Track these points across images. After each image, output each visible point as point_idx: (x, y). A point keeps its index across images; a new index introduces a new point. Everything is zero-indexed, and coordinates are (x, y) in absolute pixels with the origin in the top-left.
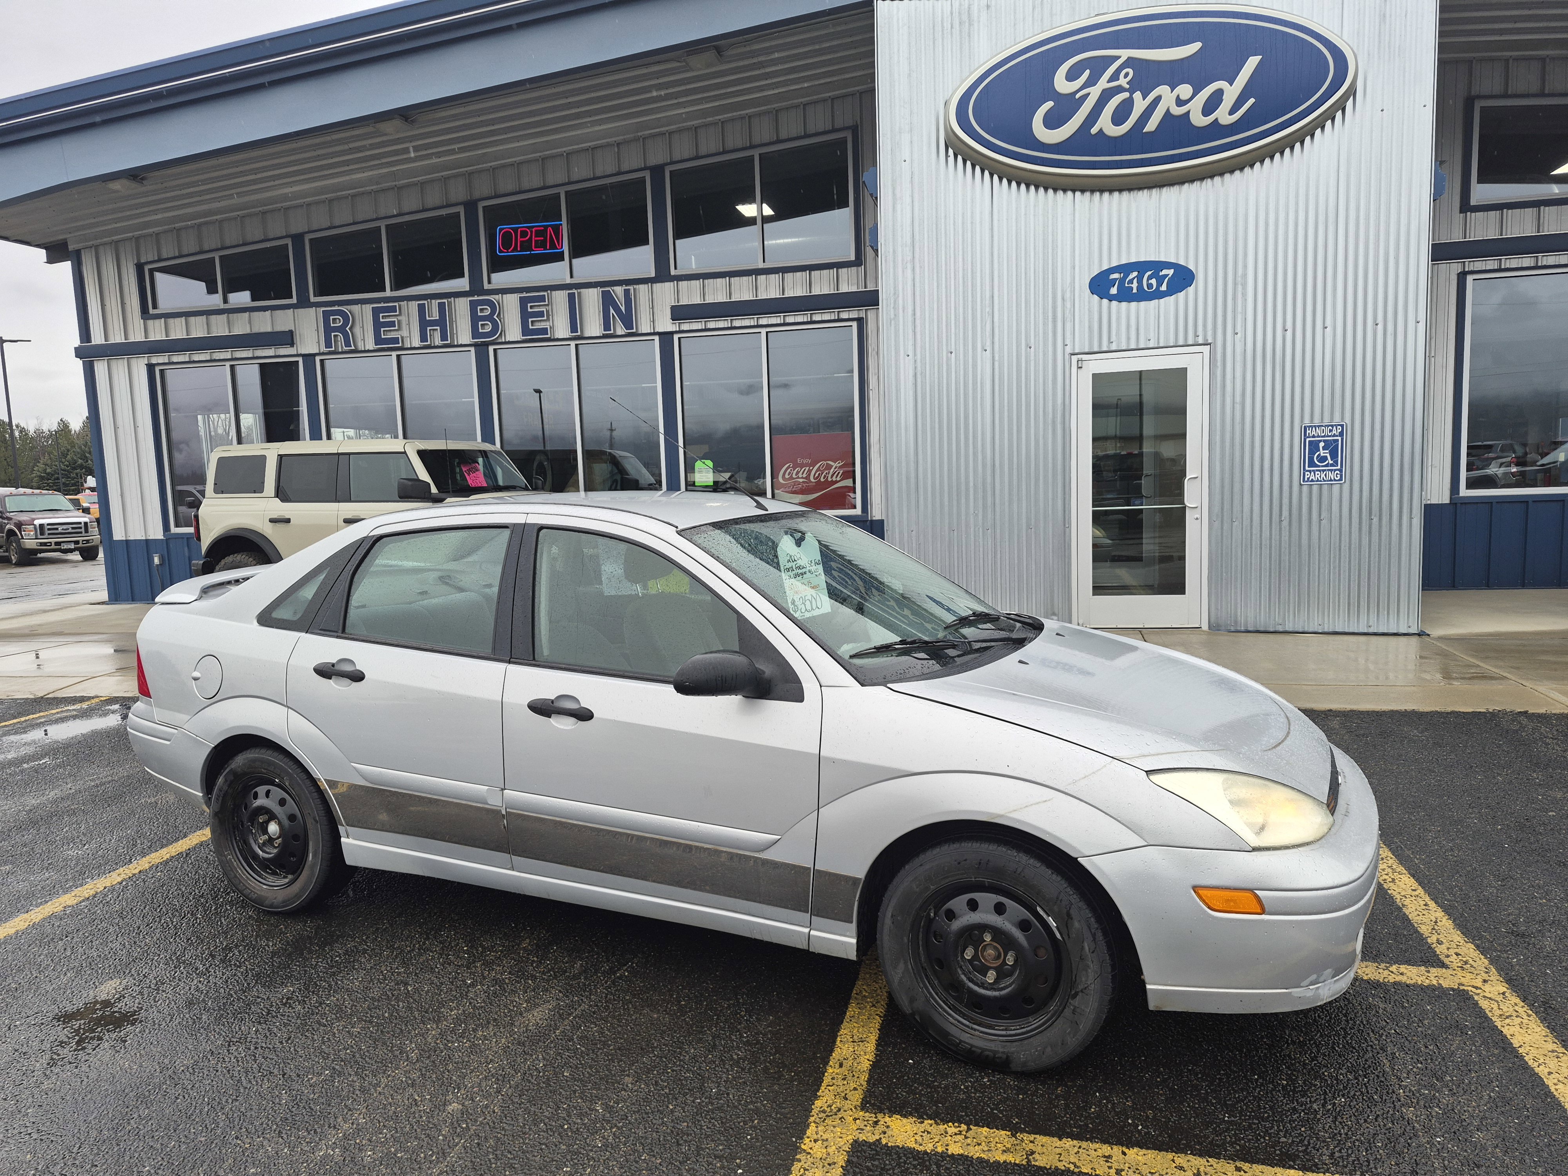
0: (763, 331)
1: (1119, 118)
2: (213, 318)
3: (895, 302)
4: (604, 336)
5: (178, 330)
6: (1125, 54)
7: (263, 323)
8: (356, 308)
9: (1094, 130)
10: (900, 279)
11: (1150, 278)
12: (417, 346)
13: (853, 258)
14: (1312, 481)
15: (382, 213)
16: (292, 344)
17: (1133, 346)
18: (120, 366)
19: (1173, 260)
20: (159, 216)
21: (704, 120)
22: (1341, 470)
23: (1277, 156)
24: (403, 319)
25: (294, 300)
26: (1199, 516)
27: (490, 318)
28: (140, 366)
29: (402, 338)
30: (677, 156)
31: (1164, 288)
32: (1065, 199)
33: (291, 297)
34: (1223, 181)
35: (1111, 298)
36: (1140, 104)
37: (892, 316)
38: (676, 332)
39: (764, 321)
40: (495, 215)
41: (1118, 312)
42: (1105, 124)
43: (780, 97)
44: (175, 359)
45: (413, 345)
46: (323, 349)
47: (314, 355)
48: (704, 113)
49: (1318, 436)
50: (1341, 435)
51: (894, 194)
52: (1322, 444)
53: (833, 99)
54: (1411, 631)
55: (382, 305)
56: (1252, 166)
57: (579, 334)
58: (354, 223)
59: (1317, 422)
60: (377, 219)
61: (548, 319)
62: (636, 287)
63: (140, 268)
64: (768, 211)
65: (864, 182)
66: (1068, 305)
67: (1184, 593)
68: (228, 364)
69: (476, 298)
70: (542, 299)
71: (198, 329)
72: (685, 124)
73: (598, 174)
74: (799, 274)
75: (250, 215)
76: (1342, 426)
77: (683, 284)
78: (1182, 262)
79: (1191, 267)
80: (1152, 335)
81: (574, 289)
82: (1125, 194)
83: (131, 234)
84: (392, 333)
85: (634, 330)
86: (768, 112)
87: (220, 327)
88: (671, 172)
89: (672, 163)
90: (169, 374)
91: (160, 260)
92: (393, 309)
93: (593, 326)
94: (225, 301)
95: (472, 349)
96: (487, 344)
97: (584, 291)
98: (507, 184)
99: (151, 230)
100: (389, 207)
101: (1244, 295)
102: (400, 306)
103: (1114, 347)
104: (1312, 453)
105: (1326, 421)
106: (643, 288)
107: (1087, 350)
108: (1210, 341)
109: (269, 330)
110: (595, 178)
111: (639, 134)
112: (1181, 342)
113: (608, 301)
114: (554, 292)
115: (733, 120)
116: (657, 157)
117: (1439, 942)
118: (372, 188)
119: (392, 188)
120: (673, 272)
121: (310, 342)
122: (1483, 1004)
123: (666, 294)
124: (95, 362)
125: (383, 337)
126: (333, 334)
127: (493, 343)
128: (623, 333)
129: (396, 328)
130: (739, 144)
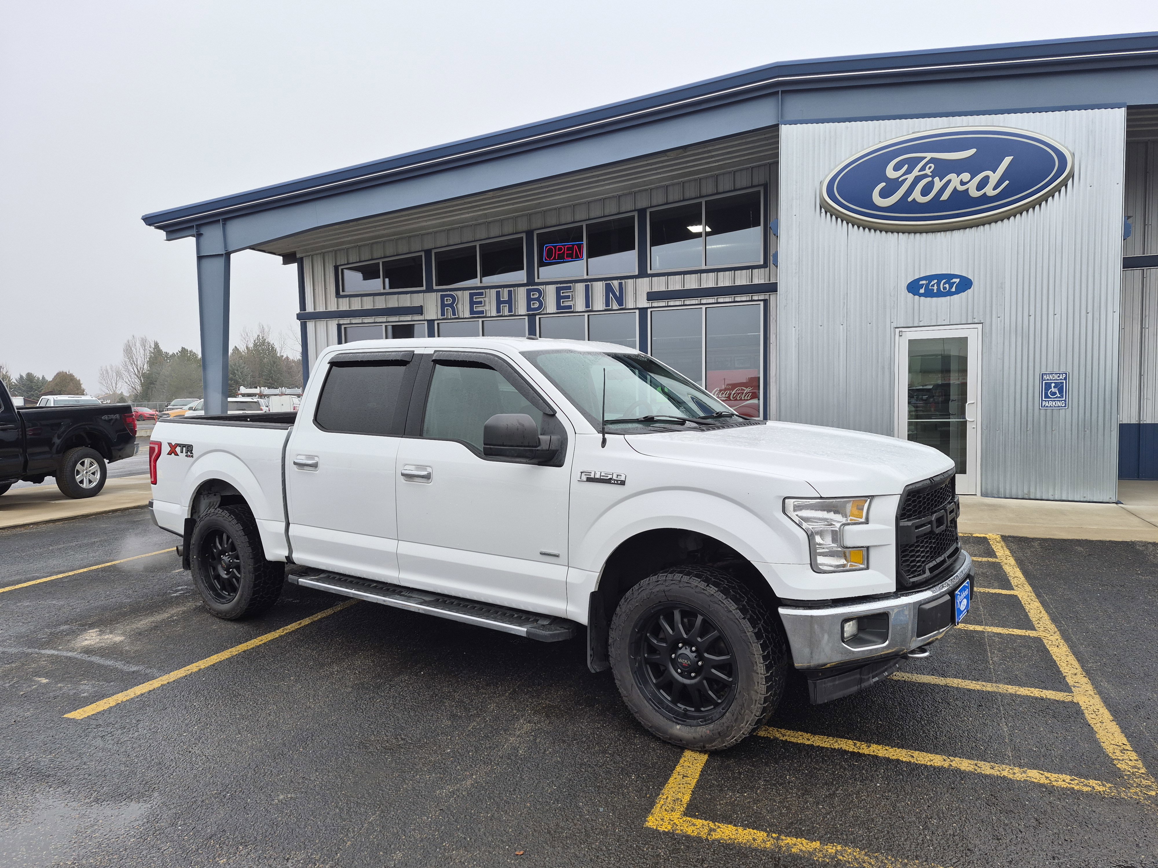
0: (704, 307)
1: (925, 192)
2: (377, 298)
4: (605, 310)
5: (356, 305)
6: (929, 156)
7: (406, 300)
8: (459, 293)
9: (910, 199)
11: (945, 284)
12: (494, 315)
13: (762, 263)
14: (1047, 407)
15: (478, 238)
16: (422, 314)
17: (934, 324)
18: (321, 325)
19: (959, 273)
20: (349, 239)
21: (672, 182)
22: (1065, 401)
23: (1025, 213)
24: (487, 299)
25: (424, 288)
26: (975, 427)
27: (538, 299)
28: (333, 325)
29: (486, 311)
30: (654, 203)
31: (953, 289)
32: (892, 238)
33: (422, 286)
34: (990, 227)
35: (921, 295)
36: (938, 184)
38: (649, 308)
39: (704, 301)
40: (543, 239)
41: (925, 303)
42: (916, 195)
43: (719, 168)
44: (353, 321)
45: (492, 315)
46: (440, 317)
47: (434, 320)
49: (1051, 380)
50: (1065, 379)
51: (788, 233)
53: (752, 168)
54: (1111, 501)
55: (475, 290)
56: (1009, 218)
57: (590, 309)
58: (461, 243)
59: (1049, 370)
60: (475, 241)
61: (572, 300)
62: (626, 280)
63: (336, 268)
64: (708, 229)
65: (770, 227)
66: (894, 299)
67: (965, 473)
68: (384, 325)
70: (570, 288)
71: (368, 304)
72: (660, 184)
73: (607, 214)
74: (727, 273)
75: (401, 238)
77: (655, 279)
78: (965, 275)
79: (970, 277)
80: (946, 317)
81: (588, 282)
82: (930, 235)
83: (333, 249)
84: (480, 308)
85: (624, 307)
86: (712, 176)
87: (381, 303)
88: (650, 212)
90: (348, 330)
91: (348, 264)
92: (482, 294)
93: (599, 304)
94: (384, 287)
95: (526, 318)
96: (535, 315)
97: (595, 284)
98: (552, 220)
99: (344, 246)
100: (481, 234)
101: (1004, 294)
102: (485, 292)
103: (922, 324)
105: (1056, 370)
106: (630, 282)
107: (905, 325)
108: (982, 322)
109: (409, 305)
110: (604, 216)
111: (633, 190)
112: (964, 322)
113: (609, 289)
114: (576, 284)
115: (690, 181)
116: (642, 203)
117: (1038, 623)
118: (473, 223)
119: (484, 223)
120: (649, 272)
121: (432, 312)
122: (1045, 641)
123: (644, 285)
124: (307, 322)
125: (475, 310)
126: (446, 308)
127: (539, 314)
128: (617, 308)
129: (483, 305)
130: (693, 195)
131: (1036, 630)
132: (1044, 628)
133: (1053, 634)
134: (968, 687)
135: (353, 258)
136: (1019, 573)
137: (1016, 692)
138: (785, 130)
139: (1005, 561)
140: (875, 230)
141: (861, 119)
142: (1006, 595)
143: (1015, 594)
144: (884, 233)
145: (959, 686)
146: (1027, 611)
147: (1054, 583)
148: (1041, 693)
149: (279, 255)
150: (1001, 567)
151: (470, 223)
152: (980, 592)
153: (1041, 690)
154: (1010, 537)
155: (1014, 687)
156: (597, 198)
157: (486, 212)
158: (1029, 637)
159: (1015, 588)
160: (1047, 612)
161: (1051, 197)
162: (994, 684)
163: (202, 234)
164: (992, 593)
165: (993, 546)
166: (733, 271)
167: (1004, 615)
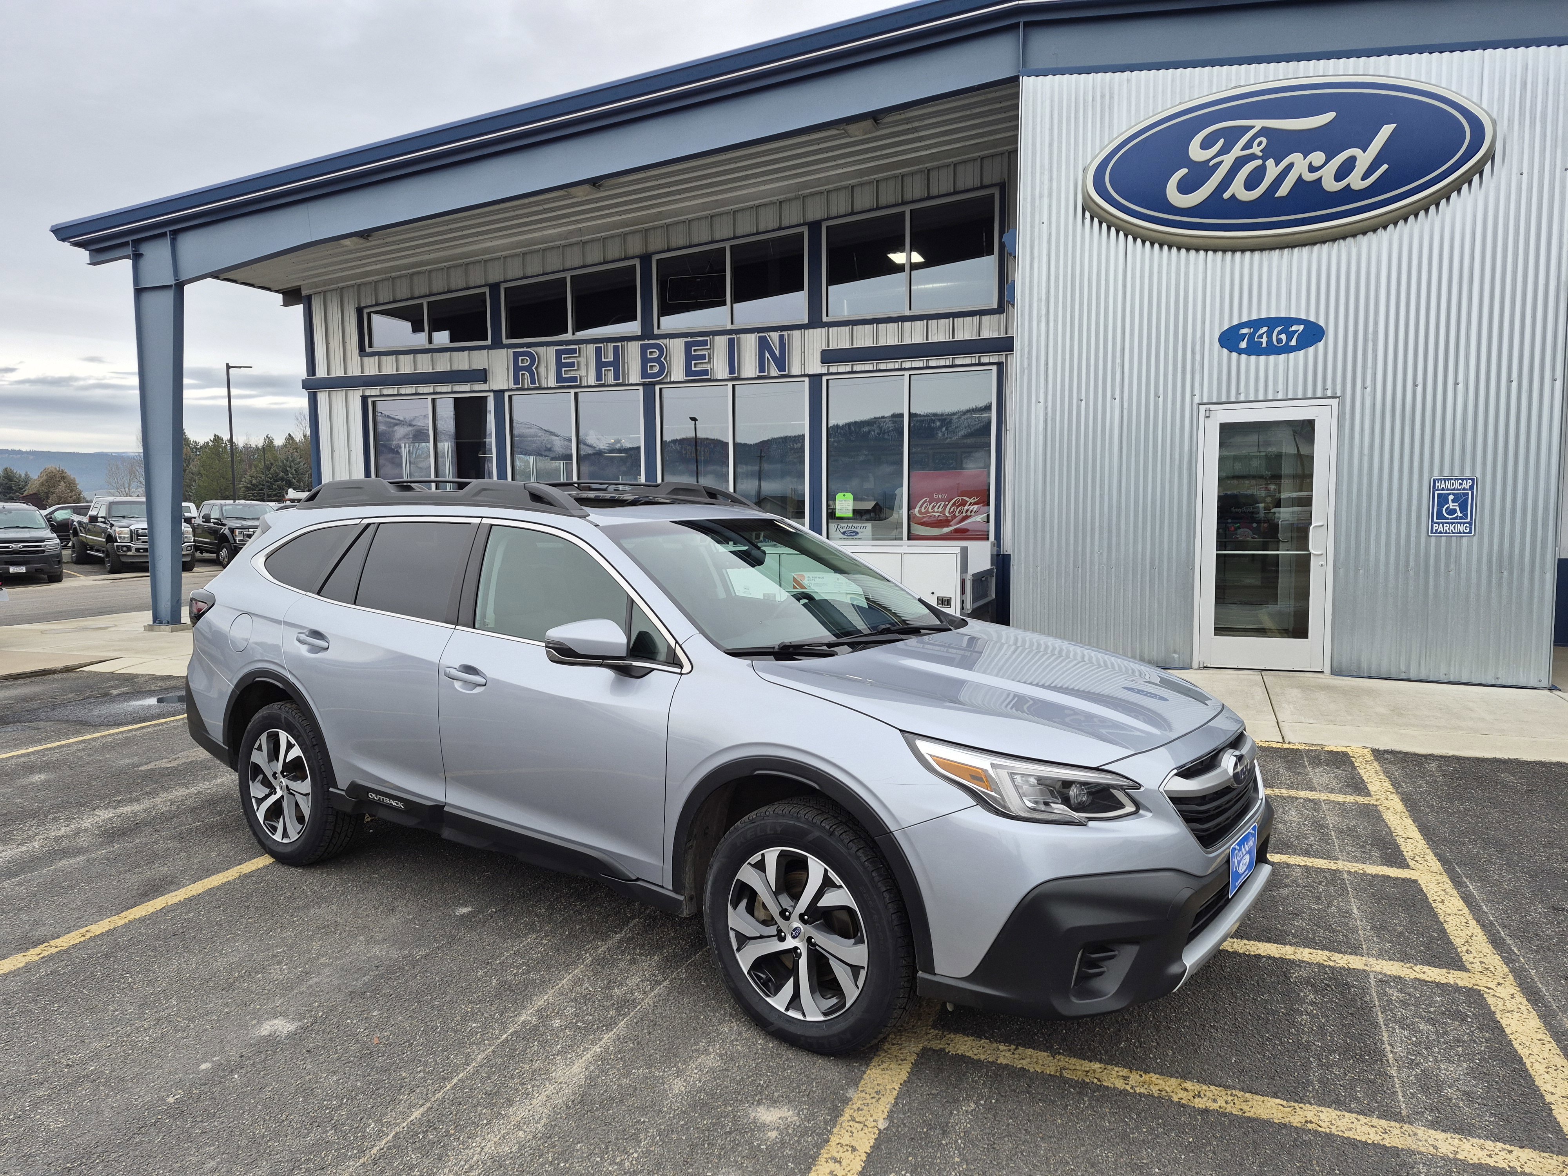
0: (907, 373)
2: (419, 356)
3: (1030, 353)
4: (759, 378)
5: (389, 367)
6: (1259, 124)
7: (462, 361)
8: (541, 350)
9: (1226, 195)
10: (1035, 332)
11: (1279, 333)
12: (593, 384)
13: (995, 306)
14: (1441, 532)
15: (568, 265)
16: (485, 381)
17: (1261, 398)
18: (339, 396)
19: (1303, 317)
20: (378, 266)
21: (860, 180)
22: (1470, 523)
24: (582, 360)
25: (489, 342)
26: (1323, 563)
27: (657, 360)
29: (580, 377)
30: (833, 212)
31: (1293, 343)
32: (1197, 259)
33: (487, 339)
34: (1355, 242)
35: (1240, 352)
36: (1272, 170)
38: (825, 374)
39: (907, 365)
40: (667, 267)
41: (1247, 366)
42: (1238, 189)
43: (932, 157)
44: (385, 392)
45: (590, 384)
46: (512, 386)
47: (503, 391)
48: (860, 173)
49: (1448, 489)
50: (1471, 488)
53: (982, 159)
54: (1540, 685)
55: (564, 347)
57: (736, 375)
58: (544, 274)
59: (1446, 474)
60: (564, 270)
61: (709, 362)
62: (791, 332)
63: (360, 311)
64: (916, 258)
66: (1198, 357)
67: (1307, 637)
68: (430, 397)
69: (646, 342)
70: (705, 343)
71: (406, 366)
72: (842, 183)
73: (761, 229)
74: (943, 321)
75: (455, 266)
76: (1473, 480)
77: (834, 330)
78: (1312, 319)
79: (1322, 323)
80: (1281, 388)
81: (733, 334)
82: (1257, 254)
83: (354, 282)
84: (572, 372)
85: (787, 372)
86: (921, 171)
87: (424, 365)
88: (827, 227)
90: (380, 405)
91: (377, 305)
93: (749, 367)
94: (430, 342)
95: (641, 388)
96: (653, 384)
97: (743, 336)
98: (679, 239)
99: (370, 279)
100: (574, 259)
101: (1374, 353)
102: (579, 348)
103: (1242, 398)
104: (1440, 505)
105: (1457, 474)
106: (796, 334)
107: (1215, 400)
108: (1338, 395)
109: (467, 368)
110: (757, 233)
111: (800, 193)
112: (1309, 395)
113: (764, 344)
114: (715, 337)
115: (887, 179)
116: (815, 212)
117: (1467, 951)
118: (561, 242)
119: (577, 243)
120: (825, 319)
121: (500, 379)
122: (1491, 1001)
123: (817, 339)
124: (318, 393)
125: (564, 376)
126: (521, 373)
127: (659, 383)
128: (777, 375)
129: (576, 368)
130: (891, 200)
131: (1467, 970)
132: (1481, 962)
133: (1501, 981)
134: (1351, 1135)
135: (385, 295)
136: (1413, 832)
137: (1456, 1153)
138: (1028, 84)
139: (1386, 803)
141: (1149, 67)
142: (1396, 879)
143: (1413, 878)
145: (1334, 1130)
146: (1441, 919)
147: (1478, 852)
148: (1508, 1156)
149: (277, 291)
150: (1380, 818)
151: (557, 243)
152: (1349, 873)
153: (1507, 1147)
154: (1387, 751)
155: (1449, 1135)
156: (746, 204)
157: (580, 226)
158: (1457, 989)
159: (1412, 864)
160: (1478, 921)
161: (1456, 192)
162: (1406, 1126)
163: (142, 254)
164: (1372, 875)
165: (1362, 772)
166: (951, 319)
167: (1400, 929)
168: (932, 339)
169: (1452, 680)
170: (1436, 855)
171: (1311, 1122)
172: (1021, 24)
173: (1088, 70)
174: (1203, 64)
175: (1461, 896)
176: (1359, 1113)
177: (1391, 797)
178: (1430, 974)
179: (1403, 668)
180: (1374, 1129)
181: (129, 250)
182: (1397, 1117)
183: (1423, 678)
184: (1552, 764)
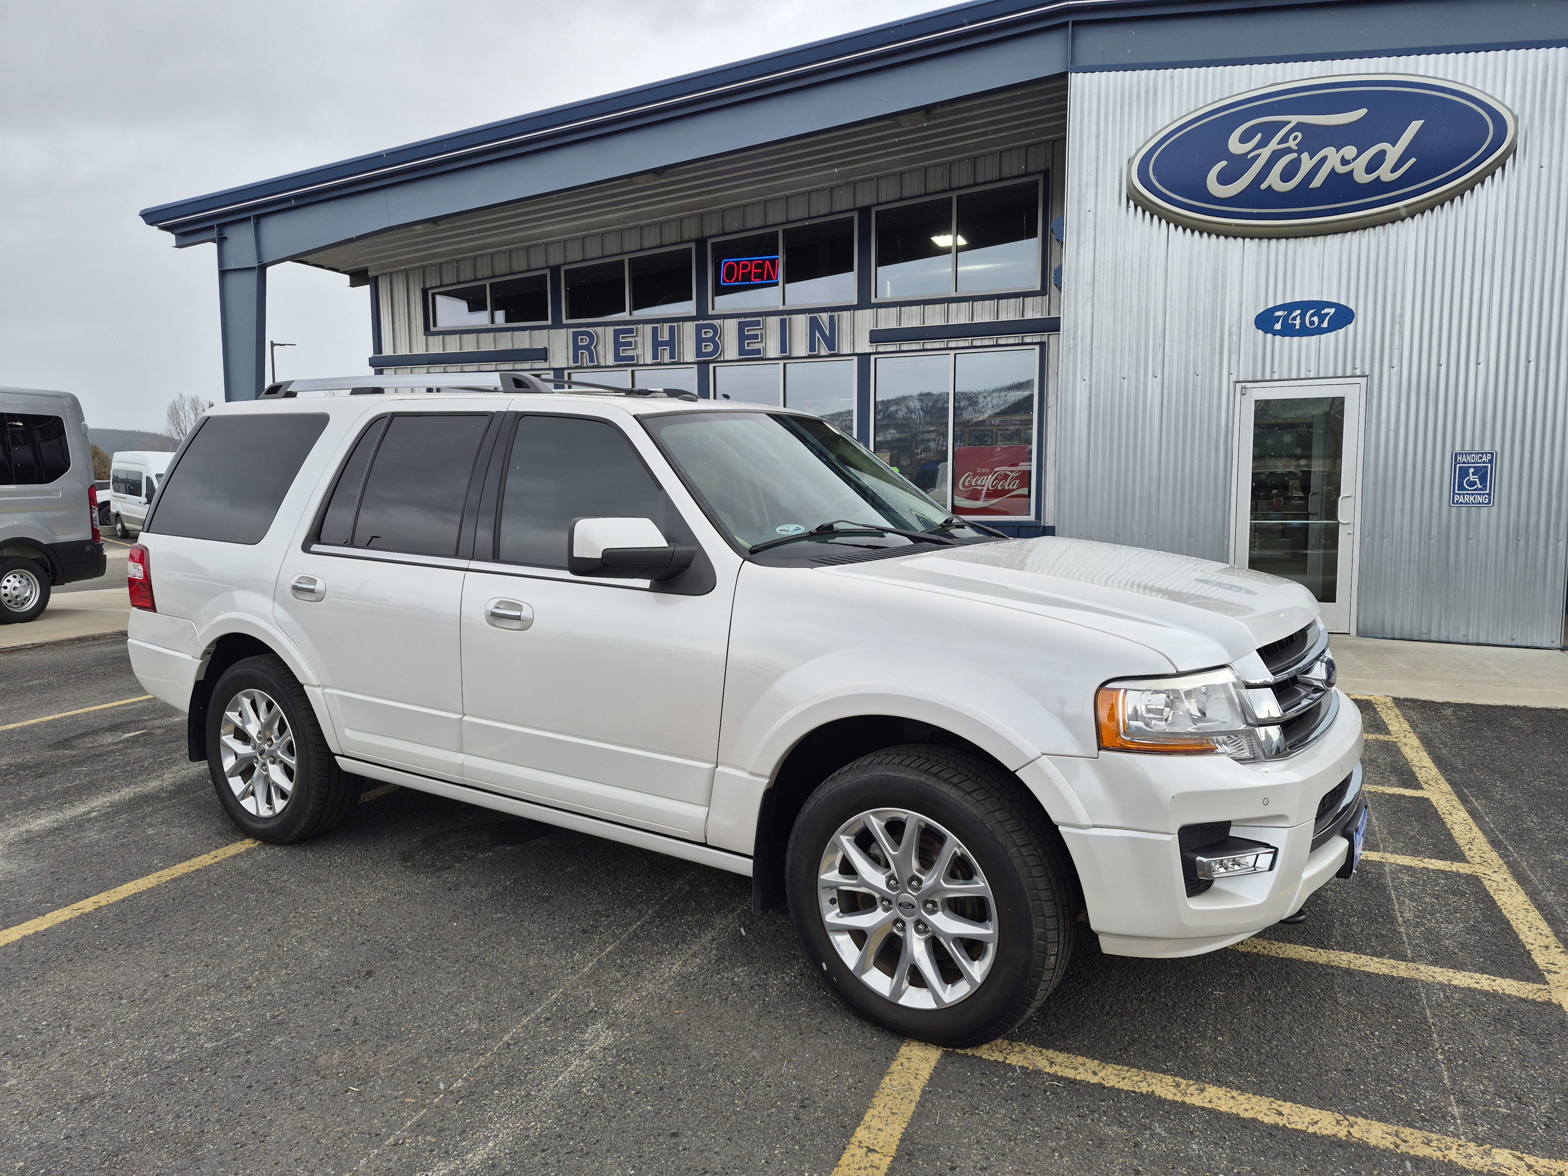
0: (952, 353)
1: (1286, 176)
2: (482, 335)
3: (1075, 333)
4: (810, 357)
5: (453, 346)
6: (1294, 119)
7: (523, 340)
8: (600, 330)
9: (1263, 186)
10: (1080, 314)
11: (1312, 316)
12: (649, 363)
13: (1039, 288)
14: (1461, 503)
15: (626, 248)
16: (546, 360)
17: (1294, 376)
18: (404, 374)
19: (1334, 300)
20: (444, 249)
21: (909, 167)
22: (1489, 495)
24: (639, 339)
25: (549, 322)
26: (1351, 532)
27: (712, 340)
29: (637, 356)
30: (883, 199)
31: (1325, 325)
32: (1235, 245)
33: (547, 320)
34: (1384, 231)
35: (1275, 333)
36: (1307, 163)
37: (1071, 346)
38: (873, 353)
39: (953, 344)
40: (722, 250)
41: (1281, 346)
42: (1274, 180)
43: (978, 146)
45: (646, 362)
46: (571, 364)
47: (563, 369)
48: (910, 161)
49: (1468, 463)
50: (1491, 461)
51: (1078, 240)
52: (1471, 470)
53: (1027, 147)
54: (1552, 645)
55: (622, 327)
57: (788, 354)
58: (602, 257)
59: (1467, 448)
60: (622, 253)
61: (762, 341)
62: (841, 313)
63: (425, 292)
64: (962, 241)
65: (1052, 230)
66: (1235, 338)
67: (1334, 601)
70: (757, 323)
71: (470, 345)
72: (892, 170)
73: (813, 214)
74: (987, 302)
75: (517, 249)
76: (1492, 454)
77: (882, 311)
78: (1343, 302)
79: (1352, 306)
80: (1313, 367)
81: (785, 315)
82: (1292, 242)
83: (420, 264)
84: (629, 351)
85: (836, 352)
86: (969, 158)
87: (487, 344)
88: (876, 212)
89: (878, 204)
91: (441, 286)
92: (631, 331)
93: (800, 348)
94: (493, 321)
95: (695, 366)
96: (708, 362)
97: (794, 317)
98: (733, 223)
99: (436, 261)
100: (632, 243)
101: (1401, 333)
102: (637, 328)
103: (1276, 377)
104: (1462, 477)
105: (1477, 448)
106: (846, 315)
107: (1250, 379)
108: (1367, 374)
109: (527, 346)
110: (809, 218)
111: (851, 179)
112: (1340, 374)
113: (815, 325)
114: (768, 318)
115: (935, 166)
116: (865, 200)
117: (1470, 849)
118: (620, 226)
119: (635, 227)
120: (873, 300)
121: (560, 358)
122: (1486, 883)
123: (866, 320)
124: (384, 370)
125: (621, 354)
126: (580, 352)
127: (713, 361)
128: (826, 354)
129: (633, 347)
130: (939, 187)
131: (1467, 862)
132: (1481, 857)
133: (1496, 869)
134: (1366, 969)
135: (449, 277)
136: (1427, 762)
137: (1450, 981)
138: (1076, 80)
139: (1404, 740)
140: (1209, 235)
141: (1191, 64)
142: (1411, 797)
143: (1425, 797)
144: (1222, 238)
145: (1352, 966)
146: (1449, 826)
147: (1485, 778)
148: (1493, 983)
149: (345, 273)
150: (1398, 750)
151: (615, 227)
152: (1370, 792)
153: (1492, 977)
154: (1407, 700)
155: (1445, 970)
156: (799, 190)
157: (639, 210)
158: (1458, 874)
159: (1425, 786)
160: (1480, 828)
162: (1410, 964)
163: (227, 238)
164: (1389, 794)
165: (1383, 716)
166: (996, 300)
167: (1411, 833)
168: (978, 320)
169: (1470, 641)
170: (1447, 780)
171: (1333, 961)
172: (1070, 23)
173: (1133, 67)
174: (1242, 62)
175: (1467, 811)
176: (1372, 956)
177: (1409, 735)
178: (1436, 864)
179: (1424, 630)
180: (1384, 966)
181: (214, 234)
182: (1403, 958)
183: (1443, 638)
184: (1557, 710)
